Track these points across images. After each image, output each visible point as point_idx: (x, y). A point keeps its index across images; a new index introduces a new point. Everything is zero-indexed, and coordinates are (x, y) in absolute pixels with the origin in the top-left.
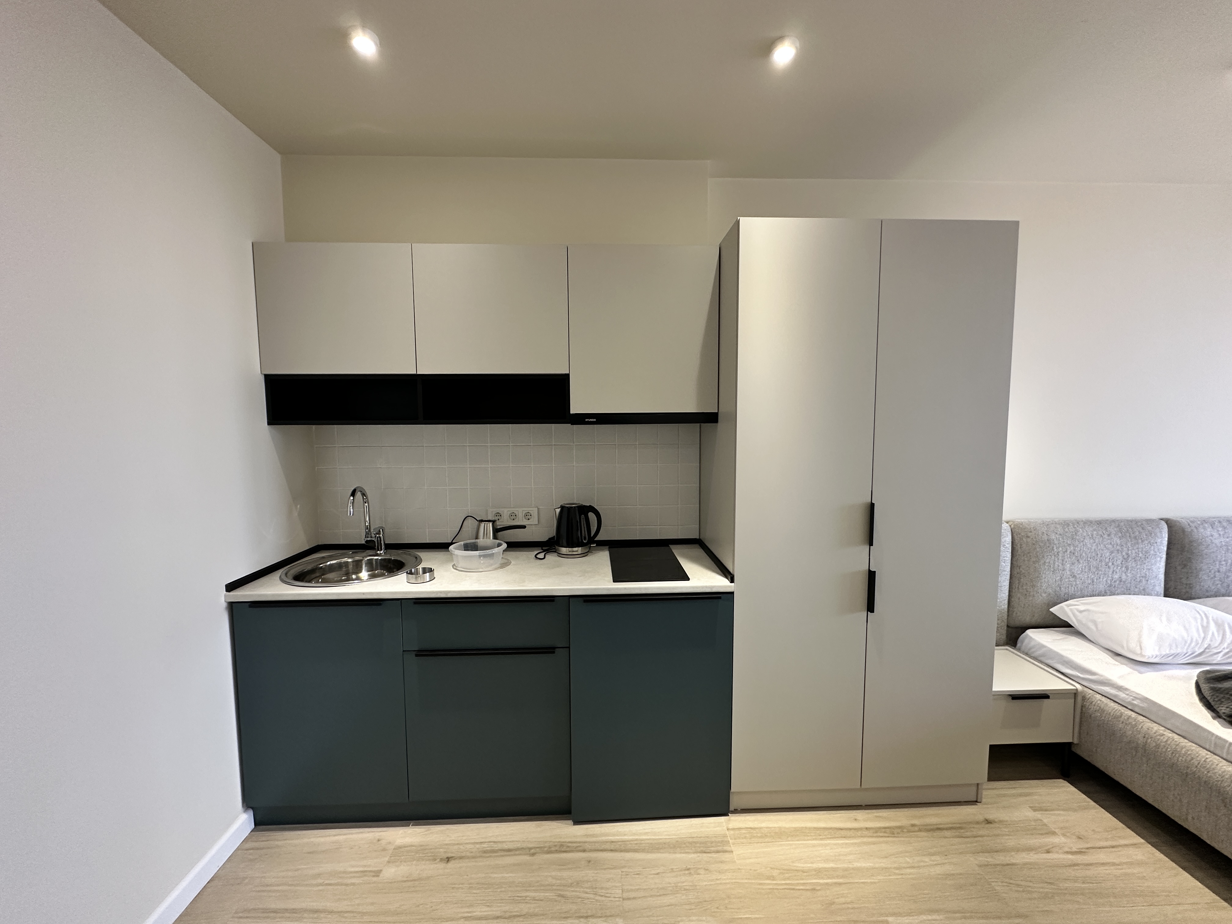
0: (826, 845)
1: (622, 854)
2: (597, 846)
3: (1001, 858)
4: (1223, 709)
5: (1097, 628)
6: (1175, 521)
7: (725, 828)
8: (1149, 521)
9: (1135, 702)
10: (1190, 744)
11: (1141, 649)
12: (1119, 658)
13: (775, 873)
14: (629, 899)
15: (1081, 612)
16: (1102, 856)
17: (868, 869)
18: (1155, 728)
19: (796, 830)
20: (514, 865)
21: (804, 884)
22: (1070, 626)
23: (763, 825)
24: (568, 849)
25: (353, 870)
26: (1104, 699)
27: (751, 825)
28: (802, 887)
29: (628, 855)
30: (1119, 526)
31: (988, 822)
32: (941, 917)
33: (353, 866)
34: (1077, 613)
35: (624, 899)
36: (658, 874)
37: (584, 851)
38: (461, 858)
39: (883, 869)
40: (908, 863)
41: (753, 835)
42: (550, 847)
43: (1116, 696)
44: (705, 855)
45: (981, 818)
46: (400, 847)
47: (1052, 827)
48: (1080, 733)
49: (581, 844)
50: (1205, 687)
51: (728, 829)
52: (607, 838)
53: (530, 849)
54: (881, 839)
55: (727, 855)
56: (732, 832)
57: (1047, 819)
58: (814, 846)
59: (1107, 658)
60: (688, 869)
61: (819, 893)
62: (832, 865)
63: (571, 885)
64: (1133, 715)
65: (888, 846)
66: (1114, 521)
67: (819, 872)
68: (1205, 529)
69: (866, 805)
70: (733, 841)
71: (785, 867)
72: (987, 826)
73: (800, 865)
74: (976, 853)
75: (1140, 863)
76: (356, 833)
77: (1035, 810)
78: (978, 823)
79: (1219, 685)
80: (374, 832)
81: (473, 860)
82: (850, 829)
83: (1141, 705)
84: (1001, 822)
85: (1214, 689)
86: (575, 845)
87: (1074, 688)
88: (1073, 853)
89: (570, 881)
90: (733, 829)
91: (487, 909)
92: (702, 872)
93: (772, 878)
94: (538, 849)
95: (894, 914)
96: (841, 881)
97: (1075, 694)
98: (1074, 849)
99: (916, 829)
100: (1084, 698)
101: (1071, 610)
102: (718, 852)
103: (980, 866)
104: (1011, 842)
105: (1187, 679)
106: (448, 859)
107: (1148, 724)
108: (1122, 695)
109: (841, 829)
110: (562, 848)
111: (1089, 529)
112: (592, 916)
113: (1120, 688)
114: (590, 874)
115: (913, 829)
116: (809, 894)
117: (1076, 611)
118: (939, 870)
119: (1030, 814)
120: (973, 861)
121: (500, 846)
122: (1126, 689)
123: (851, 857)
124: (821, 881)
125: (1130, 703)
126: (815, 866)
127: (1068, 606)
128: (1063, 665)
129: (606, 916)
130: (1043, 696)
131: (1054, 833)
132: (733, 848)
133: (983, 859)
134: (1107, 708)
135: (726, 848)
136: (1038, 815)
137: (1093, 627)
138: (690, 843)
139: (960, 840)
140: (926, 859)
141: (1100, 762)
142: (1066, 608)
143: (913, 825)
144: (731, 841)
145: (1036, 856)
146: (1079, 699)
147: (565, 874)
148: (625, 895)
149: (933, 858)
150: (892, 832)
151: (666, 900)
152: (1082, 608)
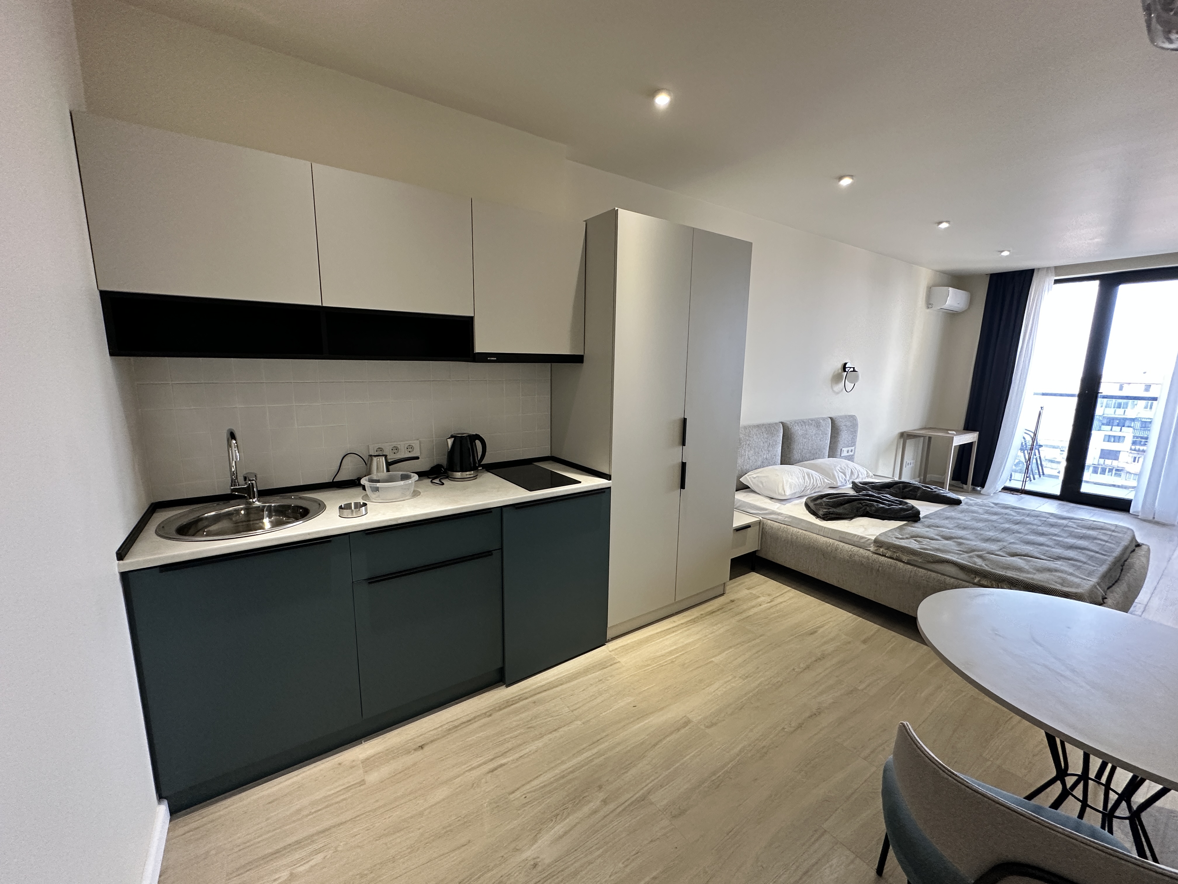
0: (667, 639)
1: (554, 689)
2: (533, 693)
3: (744, 615)
4: (821, 513)
5: (763, 485)
6: (785, 423)
7: (608, 651)
8: (776, 423)
9: (785, 519)
10: (809, 533)
11: (784, 492)
12: (772, 500)
13: (649, 662)
14: (575, 710)
15: (754, 478)
16: (780, 600)
17: (693, 642)
18: (795, 530)
19: (647, 638)
20: (481, 727)
21: (666, 661)
22: (749, 488)
23: (629, 642)
24: (514, 702)
25: (333, 792)
26: (772, 522)
27: (621, 644)
28: (666, 663)
29: (558, 689)
30: (766, 427)
31: (732, 601)
32: (733, 649)
33: (331, 790)
34: (753, 479)
35: (572, 711)
36: (584, 690)
37: (526, 698)
38: (432, 741)
39: (699, 639)
40: (708, 632)
41: (626, 649)
42: (499, 707)
43: (777, 519)
44: (605, 669)
45: (728, 601)
46: (367, 759)
47: (757, 594)
48: (761, 543)
49: (521, 696)
50: (811, 505)
51: (610, 652)
52: (537, 685)
53: (485, 713)
54: (691, 626)
55: (618, 664)
56: (613, 652)
57: (754, 591)
58: (661, 642)
59: (768, 500)
60: (601, 680)
61: (676, 663)
62: (675, 647)
63: (531, 720)
64: (786, 526)
65: (695, 628)
66: (763, 425)
67: (671, 653)
68: (795, 426)
69: (676, 613)
70: (617, 656)
71: (653, 658)
72: (733, 603)
73: (658, 654)
74: (732, 617)
75: (793, 598)
76: (308, 770)
77: (748, 590)
78: (728, 603)
79: (816, 503)
80: (329, 761)
81: (444, 738)
82: (674, 627)
83: (789, 520)
84: (738, 599)
85: (815, 504)
86: (517, 698)
87: (758, 519)
88: (769, 602)
89: (530, 718)
90: (613, 650)
91: (481, 758)
92: (609, 678)
93: (648, 665)
94: (491, 711)
95: (713, 657)
96: (683, 652)
97: (759, 523)
98: (769, 601)
99: (704, 615)
100: (763, 523)
101: (750, 478)
102: (611, 665)
103: (738, 621)
104: (745, 607)
105: (802, 503)
106: (422, 747)
107: (792, 529)
108: (780, 517)
109: (670, 629)
110: (509, 703)
111: (755, 430)
112: (559, 728)
113: (779, 514)
114: (541, 708)
115: (701, 617)
116: (671, 665)
117: (752, 478)
118: (722, 631)
119: (747, 592)
120: (734, 621)
121: (459, 722)
122: (782, 514)
123: (681, 640)
124: (673, 657)
125: (783, 521)
126: (667, 651)
127: (748, 476)
128: (751, 509)
129: (567, 724)
130: (747, 527)
131: (759, 597)
132: (619, 660)
133: (737, 618)
134: (774, 526)
135: (615, 661)
136: (750, 591)
137: (761, 486)
138: (593, 667)
139: (724, 614)
140: (715, 628)
141: (770, 557)
142: (748, 478)
143: (702, 614)
144: (616, 657)
145: (757, 609)
146: (761, 524)
147: (523, 715)
148: (572, 709)
149: (718, 626)
150: (694, 621)
151: (599, 700)
152: (755, 476)
